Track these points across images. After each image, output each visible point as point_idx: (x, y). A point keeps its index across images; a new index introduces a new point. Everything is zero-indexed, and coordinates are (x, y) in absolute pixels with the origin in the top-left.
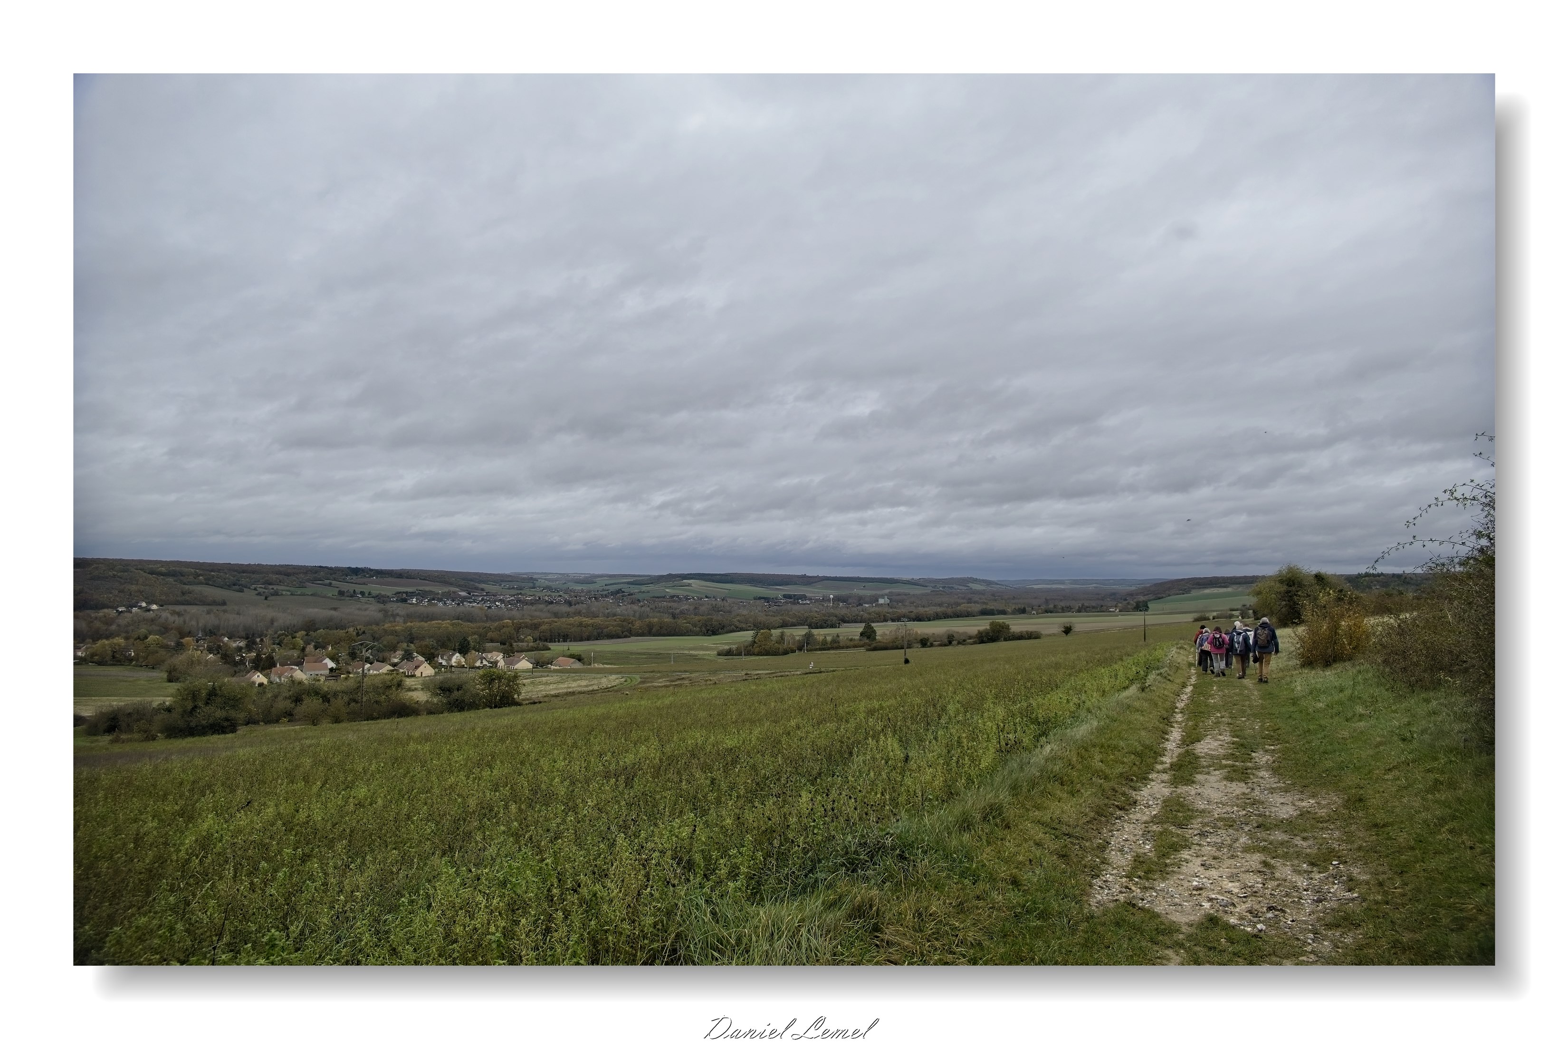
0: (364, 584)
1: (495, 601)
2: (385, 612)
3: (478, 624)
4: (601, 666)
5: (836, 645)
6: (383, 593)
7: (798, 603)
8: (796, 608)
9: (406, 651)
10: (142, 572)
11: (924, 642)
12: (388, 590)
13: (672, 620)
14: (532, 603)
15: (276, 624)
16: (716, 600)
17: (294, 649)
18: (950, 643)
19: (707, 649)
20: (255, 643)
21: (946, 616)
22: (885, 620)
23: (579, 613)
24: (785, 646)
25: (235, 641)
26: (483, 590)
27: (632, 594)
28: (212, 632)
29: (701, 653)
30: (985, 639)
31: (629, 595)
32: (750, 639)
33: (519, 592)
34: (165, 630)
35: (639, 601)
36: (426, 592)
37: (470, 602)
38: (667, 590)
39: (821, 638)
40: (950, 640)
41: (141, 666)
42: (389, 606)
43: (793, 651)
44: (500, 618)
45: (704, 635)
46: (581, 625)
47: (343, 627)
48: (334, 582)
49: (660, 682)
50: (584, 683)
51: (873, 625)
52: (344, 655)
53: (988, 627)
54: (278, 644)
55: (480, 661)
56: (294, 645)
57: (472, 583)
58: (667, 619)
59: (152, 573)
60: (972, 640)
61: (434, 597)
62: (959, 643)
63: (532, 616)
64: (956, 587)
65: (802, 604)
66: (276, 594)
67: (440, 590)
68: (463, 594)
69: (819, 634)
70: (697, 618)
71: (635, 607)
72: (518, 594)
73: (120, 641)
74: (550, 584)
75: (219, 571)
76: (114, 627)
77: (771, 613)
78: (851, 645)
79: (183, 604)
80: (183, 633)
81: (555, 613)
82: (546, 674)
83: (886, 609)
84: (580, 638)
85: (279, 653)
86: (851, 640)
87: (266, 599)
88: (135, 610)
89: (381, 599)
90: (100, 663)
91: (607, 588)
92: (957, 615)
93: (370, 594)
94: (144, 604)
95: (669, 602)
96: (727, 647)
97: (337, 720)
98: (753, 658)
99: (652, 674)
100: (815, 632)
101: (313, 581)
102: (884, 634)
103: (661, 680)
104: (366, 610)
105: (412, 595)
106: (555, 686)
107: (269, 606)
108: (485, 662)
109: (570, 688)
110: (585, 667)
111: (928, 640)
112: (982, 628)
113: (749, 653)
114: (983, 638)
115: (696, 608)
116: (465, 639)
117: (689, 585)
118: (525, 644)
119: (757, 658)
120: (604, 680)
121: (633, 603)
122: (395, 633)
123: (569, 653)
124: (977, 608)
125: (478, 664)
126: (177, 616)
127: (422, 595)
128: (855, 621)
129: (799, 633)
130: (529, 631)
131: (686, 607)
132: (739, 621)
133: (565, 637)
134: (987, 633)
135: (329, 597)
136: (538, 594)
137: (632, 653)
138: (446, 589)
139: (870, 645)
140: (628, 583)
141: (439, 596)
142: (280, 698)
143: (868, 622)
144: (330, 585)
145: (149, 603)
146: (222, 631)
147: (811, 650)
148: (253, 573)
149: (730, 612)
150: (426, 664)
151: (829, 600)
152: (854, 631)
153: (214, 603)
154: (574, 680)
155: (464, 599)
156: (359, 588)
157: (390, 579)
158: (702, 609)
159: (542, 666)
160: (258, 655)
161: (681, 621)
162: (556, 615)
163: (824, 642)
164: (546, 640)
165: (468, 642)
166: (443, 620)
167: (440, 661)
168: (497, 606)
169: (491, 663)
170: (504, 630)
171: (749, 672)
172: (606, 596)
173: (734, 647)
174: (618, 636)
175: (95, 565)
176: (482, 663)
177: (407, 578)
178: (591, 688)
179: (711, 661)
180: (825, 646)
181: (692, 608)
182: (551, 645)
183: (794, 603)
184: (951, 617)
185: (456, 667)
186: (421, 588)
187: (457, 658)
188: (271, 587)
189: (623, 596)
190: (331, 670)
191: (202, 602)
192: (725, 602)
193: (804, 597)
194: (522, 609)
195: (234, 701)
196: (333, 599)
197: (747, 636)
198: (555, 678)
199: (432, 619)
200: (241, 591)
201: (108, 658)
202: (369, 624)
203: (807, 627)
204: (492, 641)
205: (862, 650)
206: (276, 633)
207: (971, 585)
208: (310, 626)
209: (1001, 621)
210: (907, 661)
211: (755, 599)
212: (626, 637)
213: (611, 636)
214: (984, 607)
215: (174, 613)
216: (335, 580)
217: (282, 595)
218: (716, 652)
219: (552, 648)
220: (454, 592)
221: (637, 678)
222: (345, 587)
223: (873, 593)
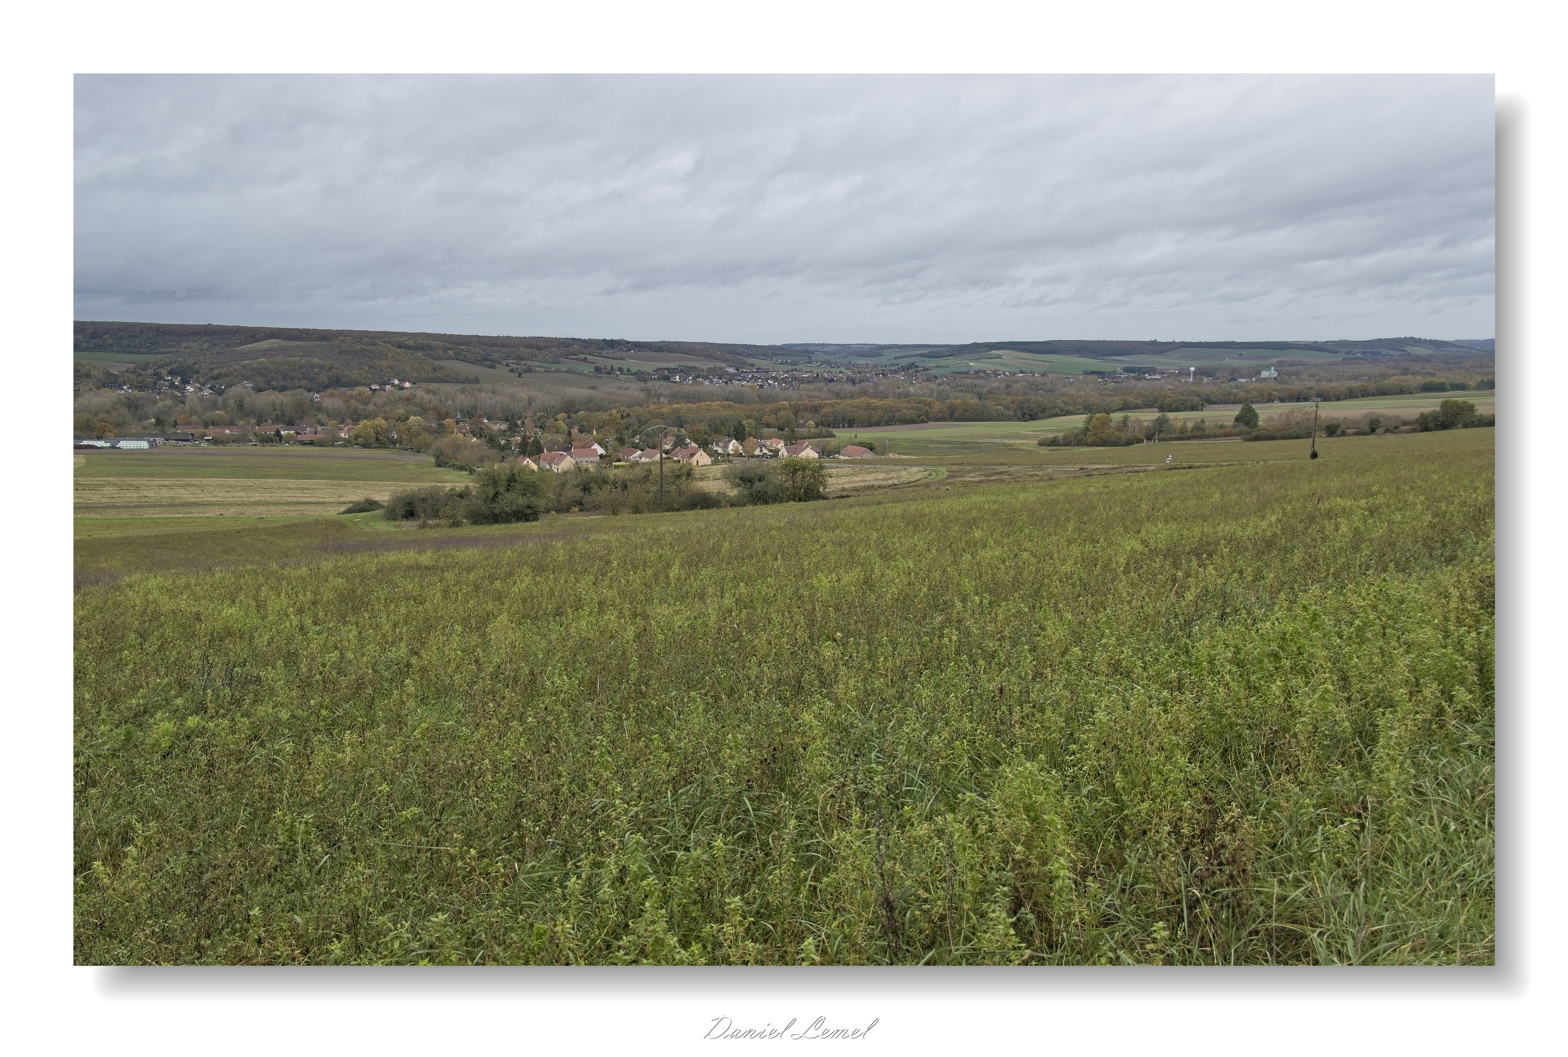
0: (622, 359)
1: (767, 379)
2: (648, 391)
3: (751, 406)
4: (897, 456)
5: (1198, 433)
6: (643, 370)
7: (1145, 378)
8: (1141, 384)
9: (677, 437)
10: (390, 346)
11: (1332, 430)
12: (648, 367)
13: (978, 401)
14: (809, 381)
15: (533, 404)
16: (1033, 375)
17: (557, 432)
18: (1373, 430)
19: (1024, 437)
20: (516, 425)
21: (1365, 394)
22: (1270, 400)
23: (864, 393)
24: (1129, 435)
25: (495, 423)
26: (752, 365)
27: (927, 370)
28: (470, 414)
29: (1018, 442)
30: (1431, 425)
31: (924, 370)
32: (1081, 425)
33: (794, 367)
34: (423, 410)
35: (936, 377)
36: (689, 368)
37: (739, 380)
38: (971, 364)
39: (1179, 424)
40: (1373, 427)
41: (406, 450)
42: (650, 384)
43: (1139, 441)
44: (774, 399)
45: (1019, 420)
46: (868, 407)
47: (605, 409)
48: (589, 357)
49: (973, 477)
50: (881, 476)
51: (1254, 406)
52: (611, 439)
53: (1438, 409)
54: (540, 427)
55: (759, 449)
56: (557, 429)
57: (739, 357)
58: (974, 401)
59: (400, 347)
60: (1409, 427)
61: (699, 375)
62: (1387, 431)
63: (810, 397)
64: (1384, 352)
65: (1149, 380)
66: (529, 370)
67: (704, 365)
68: (732, 370)
69: (1177, 418)
70: (1010, 398)
71: (933, 386)
72: (793, 370)
73: (380, 421)
74: (829, 358)
75: (468, 344)
76: (371, 407)
77: (1107, 392)
78: (1222, 433)
79: (436, 382)
80: (442, 416)
81: (836, 394)
82: (835, 465)
83: (1273, 385)
84: (870, 424)
85: (545, 438)
86: (1221, 427)
87: (520, 375)
88: (388, 387)
89: (640, 376)
90: (365, 446)
91: (896, 361)
92: (1384, 392)
93: (628, 370)
94: (396, 382)
95: (974, 378)
96: (1050, 436)
97: (637, 510)
98: (1085, 449)
99: (961, 467)
100: (1171, 415)
101: (567, 355)
102: (1271, 419)
103: (972, 475)
104: (626, 389)
105: (674, 371)
106: (848, 479)
107: (523, 384)
108: (765, 451)
109: (865, 481)
110: (878, 457)
111: (1337, 426)
112: (1427, 410)
113: (1080, 443)
114: (1426, 424)
115: (1008, 386)
116: (740, 424)
117: (999, 357)
118: (806, 430)
119: (1091, 449)
120: (903, 473)
121: (928, 380)
122: (662, 416)
123: (857, 440)
124: (1419, 380)
125: (757, 452)
126: (431, 395)
127: (685, 371)
128: (1226, 400)
129: (1149, 416)
130: (807, 415)
131: (995, 385)
132: (1064, 402)
133: (851, 423)
134: (1434, 415)
135: (585, 375)
136: (815, 371)
137: (932, 442)
138: (711, 365)
139: (1249, 434)
140: (923, 355)
141: (705, 374)
142: (568, 486)
143: (1247, 402)
144: (585, 360)
145: (402, 380)
146: (479, 412)
147: (1165, 440)
148: (504, 346)
149: (1052, 391)
150: (701, 452)
151: (1188, 374)
152: (1228, 414)
153: (468, 381)
154: (869, 473)
155: (731, 378)
156: (617, 364)
157: (649, 354)
158: (1016, 387)
159: (828, 456)
160: (524, 438)
161: (990, 403)
162: (838, 395)
163: (1183, 429)
164: (829, 426)
165: (744, 427)
166: (712, 401)
167: (716, 448)
168: (770, 384)
169: (772, 451)
170: (781, 413)
171: (1085, 467)
172: (896, 372)
173: (1060, 435)
174: (913, 422)
175: (342, 338)
176: (761, 451)
177: (667, 351)
178: (890, 482)
179: (1030, 452)
180: (1183, 435)
181: (1003, 385)
182: (835, 431)
183: (1138, 379)
184: (1373, 395)
185: (734, 455)
186: (684, 364)
187: (733, 445)
188: (523, 362)
189: (916, 372)
190: (601, 456)
191: (454, 379)
192: (1045, 378)
193: (1152, 371)
194: (799, 389)
195: (532, 488)
196: (589, 376)
197: (1078, 421)
198: (846, 469)
199: (699, 401)
200: (493, 367)
201: (372, 440)
202: (630, 406)
203: (1157, 410)
204: (768, 426)
205: (1237, 440)
206: (535, 414)
207: (1410, 349)
208: (570, 407)
209: (1460, 400)
210: (1314, 455)
211: (1085, 373)
212: (922, 422)
213: (905, 421)
214: (1429, 379)
215: (428, 391)
216: (590, 354)
217: (536, 371)
218: (1036, 442)
219: (837, 434)
220: (721, 369)
221: (944, 472)
222: (601, 362)
223: (1253, 363)
